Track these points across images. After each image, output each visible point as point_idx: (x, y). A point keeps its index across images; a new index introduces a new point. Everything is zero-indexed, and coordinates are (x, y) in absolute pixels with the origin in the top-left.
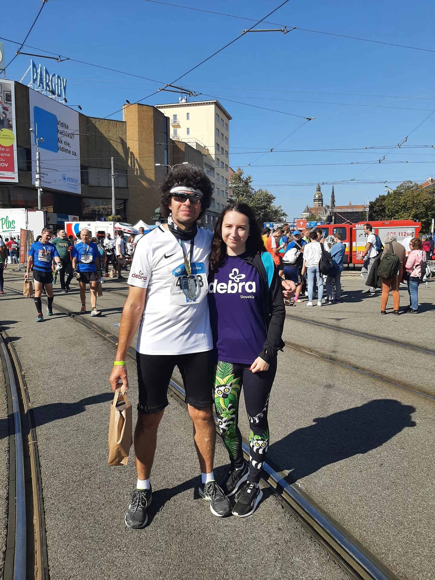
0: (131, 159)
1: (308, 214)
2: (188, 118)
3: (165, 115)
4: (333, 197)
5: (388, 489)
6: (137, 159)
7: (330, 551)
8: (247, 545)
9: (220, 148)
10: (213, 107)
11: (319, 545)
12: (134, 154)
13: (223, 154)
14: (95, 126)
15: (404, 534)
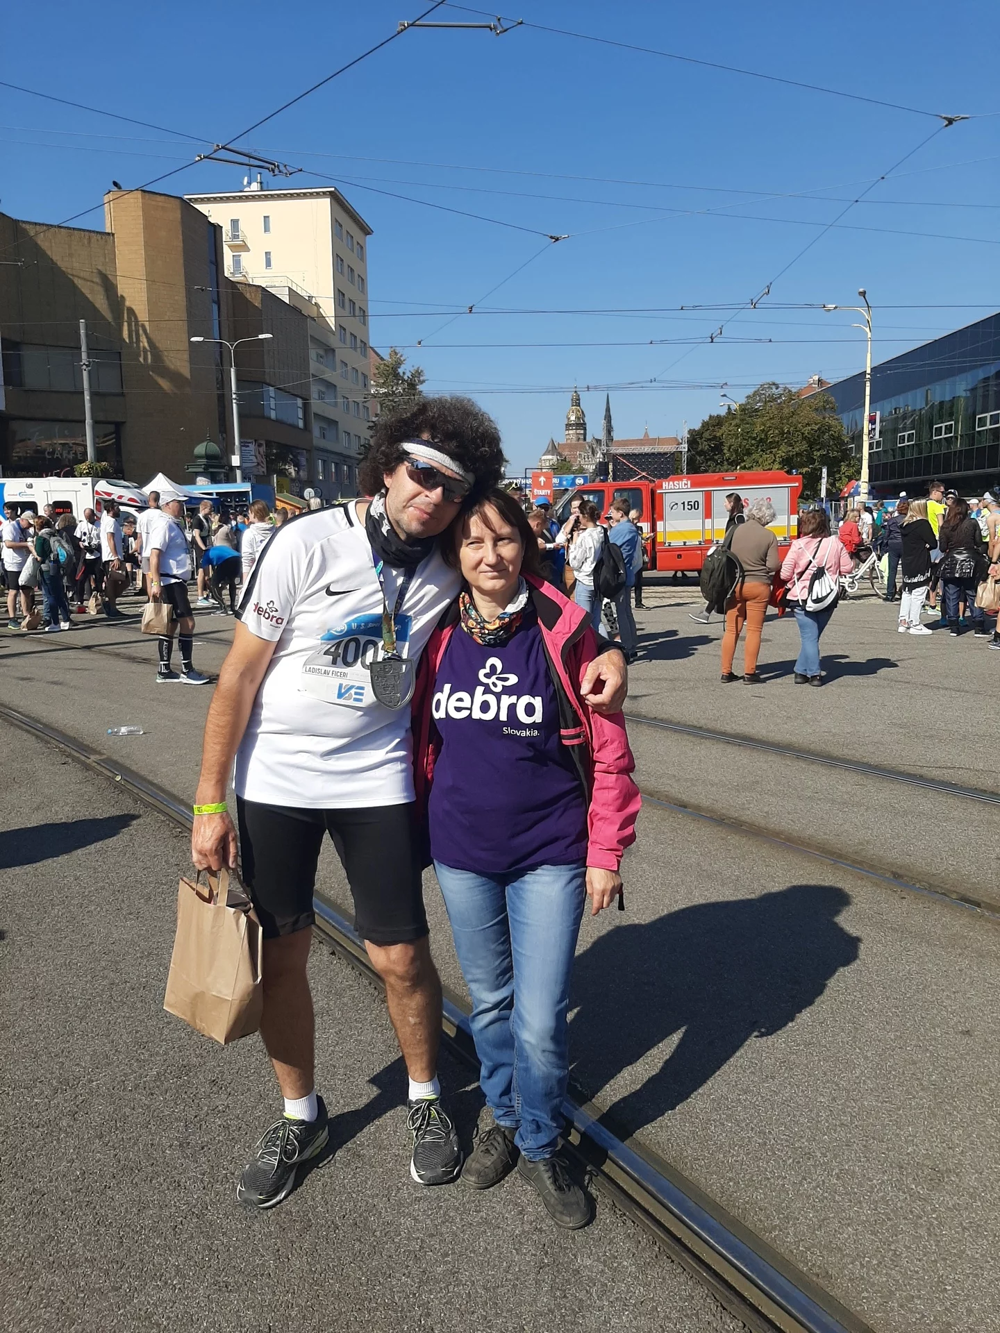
0: (129, 325)
1: (552, 459)
2: (267, 229)
3: (210, 219)
4: (608, 418)
5: (773, 1078)
6: (143, 326)
7: (659, 1233)
8: (469, 1241)
9: (347, 302)
10: (326, 202)
11: (633, 1222)
12: (137, 312)
13: (354, 316)
14: (36, 244)
15: (816, 1180)
